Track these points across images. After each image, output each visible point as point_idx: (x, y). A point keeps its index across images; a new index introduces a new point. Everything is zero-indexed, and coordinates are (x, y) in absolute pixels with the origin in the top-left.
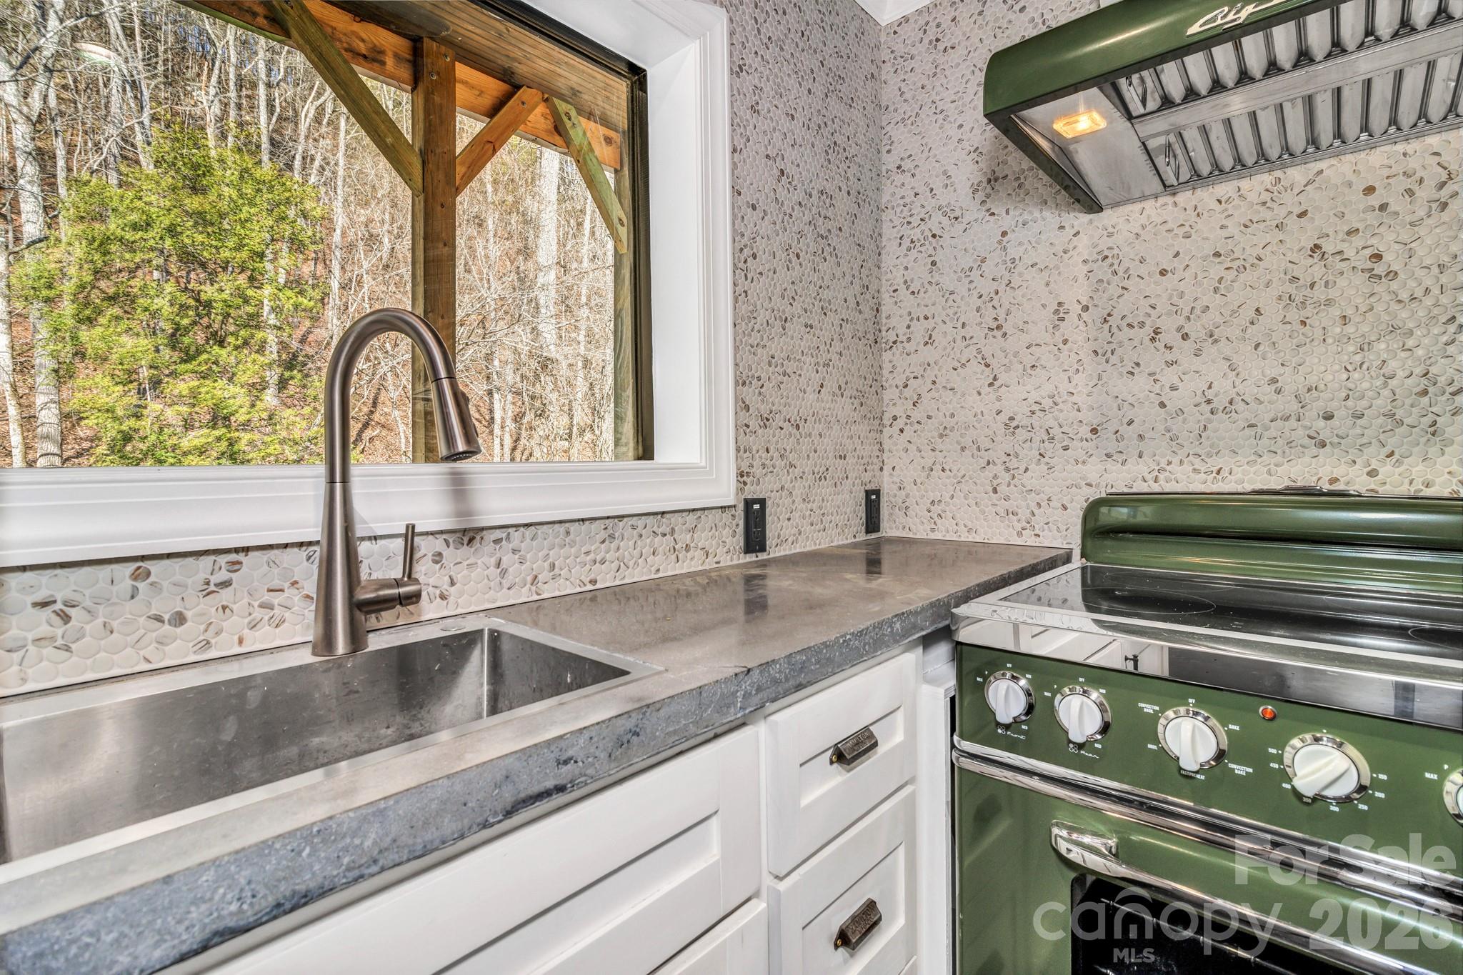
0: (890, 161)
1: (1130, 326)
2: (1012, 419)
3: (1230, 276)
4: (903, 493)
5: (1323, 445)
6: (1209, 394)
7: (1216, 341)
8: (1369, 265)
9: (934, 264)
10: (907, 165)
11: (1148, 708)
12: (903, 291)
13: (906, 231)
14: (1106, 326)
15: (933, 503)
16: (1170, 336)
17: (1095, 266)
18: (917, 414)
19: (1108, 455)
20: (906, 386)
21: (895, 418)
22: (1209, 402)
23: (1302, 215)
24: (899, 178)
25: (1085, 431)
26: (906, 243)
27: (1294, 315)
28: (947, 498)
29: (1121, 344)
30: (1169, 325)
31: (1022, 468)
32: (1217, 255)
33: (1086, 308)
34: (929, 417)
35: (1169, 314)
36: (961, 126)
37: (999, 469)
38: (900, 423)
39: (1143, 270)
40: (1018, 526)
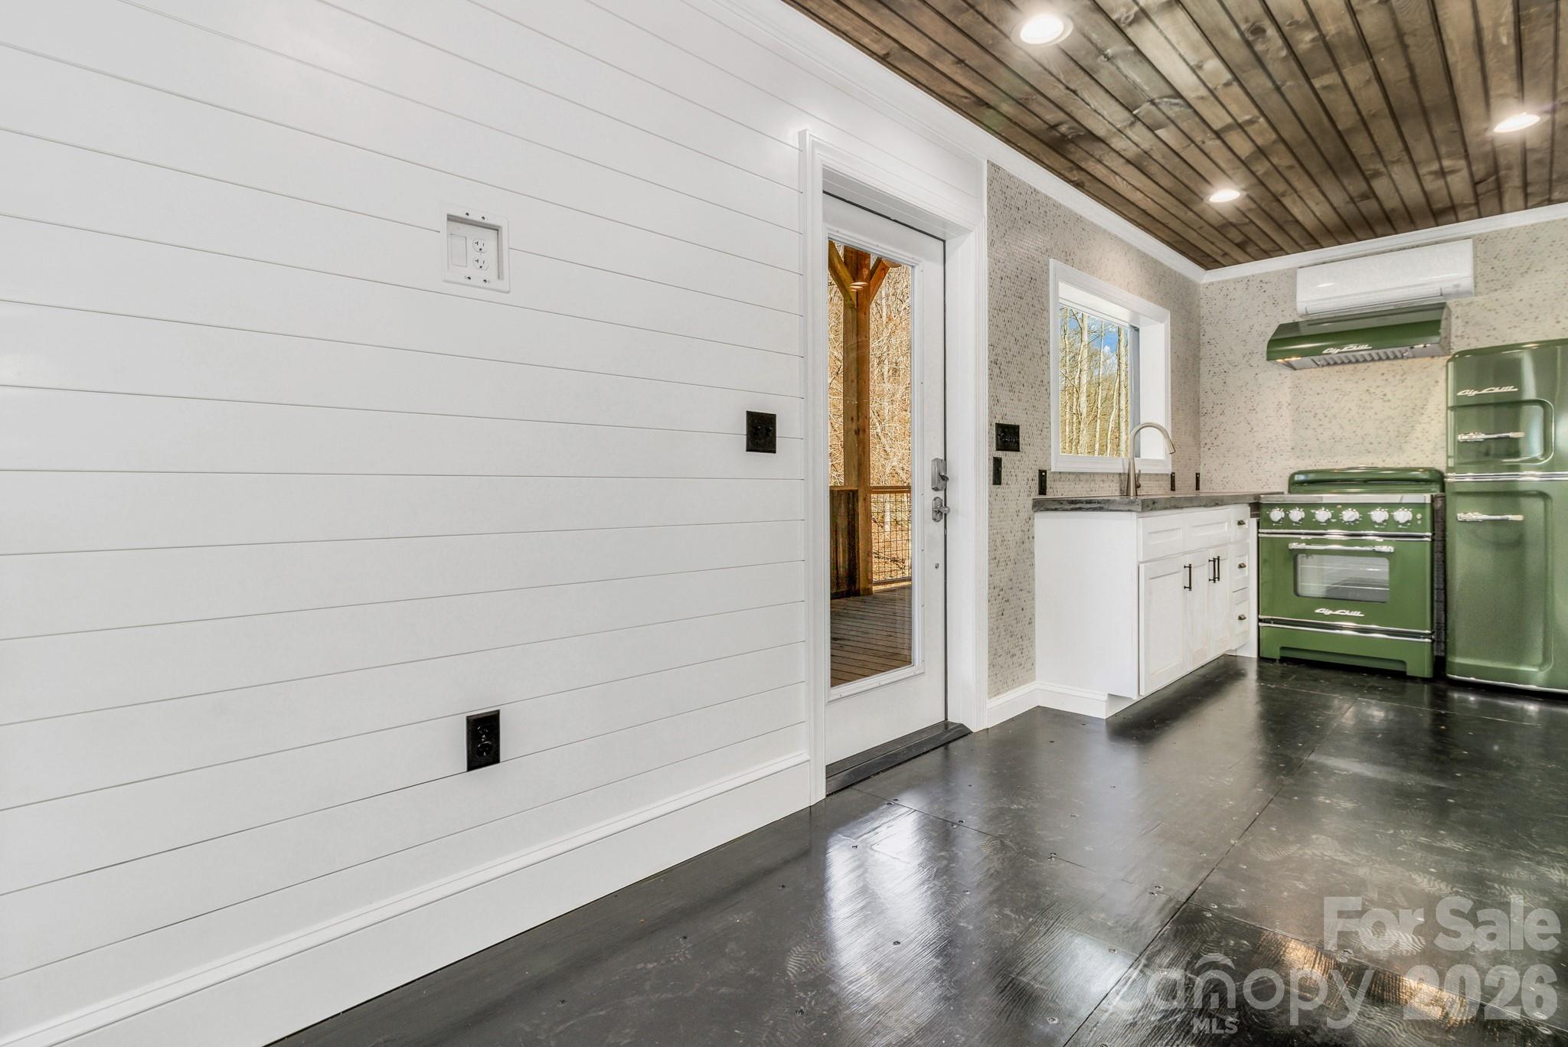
0: (1204, 339)
1: (1306, 412)
2: (1259, 444)
3: (1341, 397)
4: (1210, 475)
5: (1369, 452)
6: (1334, 436)
7: (1336, 418)
8: (1382, 397)
9: (1225, 383)
10: (1212, 342)
11: (1313, 511)
12: (1210, 393)
13: (1212, 368)
14: (1297, 411)
15: (1224, 478)
16: (1320, 416)
17: (1294, 390)
18: (1216, 443)
19: (1298, 457)
20: (1211, 431)
21: (1206, 444)
22: (1334, 438)
23: (1363, 380)
24: (1208, 346)
25: (1289, 449)
26: (1212, 373)
27: (1361, 411)
28: (1230, 475)
29: (1302, 418)
30: (1320, 412)
31: (1264, 462)
32: (1337, 390)
33: (1289, 404)
34: (1222, 444)
35: (1320, 408)
36: (1237, 331)
37: (1254, 463)
38: (1208, 446)
39: (1311, 392)
40: (1262, 485)
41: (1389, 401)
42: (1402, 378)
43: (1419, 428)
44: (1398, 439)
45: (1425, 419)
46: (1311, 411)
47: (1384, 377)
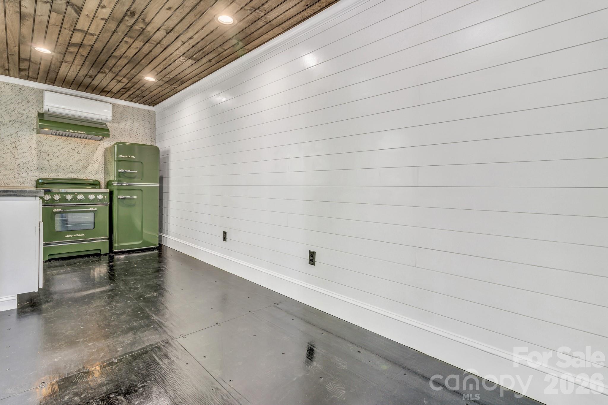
1: (44, 153)
2: (19, 164)
3: (60, 149)
5: (72, 172)
6: (57, 164)
7: (58, 157)
8: (77, 152)
11: (64, 195)
14: (40, 152)
16: (51, 155)
17: (38, 142)
19: (40, 172)
22: (57, 166)
23: (70, 144)
25: (35, 168)
27: (69, 156)
29: (42, 155)
30: (51, 154)
31: (21, 173)
32: (58, 146)
33: (36, 148)
35: (51, 152)
39: (46, 145)
41: (80, 154)
42: (85, 146)
43: (91, 165)
44: (83, 168)
45: (92, 162)
46: (46, 153)
47: (78, 144)
